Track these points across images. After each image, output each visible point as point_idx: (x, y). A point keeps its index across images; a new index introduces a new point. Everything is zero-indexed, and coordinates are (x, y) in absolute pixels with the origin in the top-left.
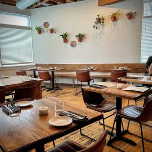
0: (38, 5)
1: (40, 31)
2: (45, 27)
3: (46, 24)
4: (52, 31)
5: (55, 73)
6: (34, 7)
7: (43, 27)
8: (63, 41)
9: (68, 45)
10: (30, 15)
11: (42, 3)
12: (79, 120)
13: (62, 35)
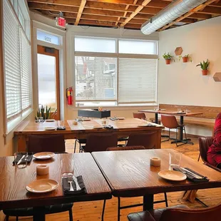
0: (170, 25)
1: (169, 60)
2: (177, 55)
3: (179, 50)
4: (186, 59)
5: (185, 118)
6: (164, 28)
7: (173, 54)
8: (201, 73)
9: (210, 78)
10: (158, 40)
11: (175, 23)
12: (195, 178)
13: (201, 65)
